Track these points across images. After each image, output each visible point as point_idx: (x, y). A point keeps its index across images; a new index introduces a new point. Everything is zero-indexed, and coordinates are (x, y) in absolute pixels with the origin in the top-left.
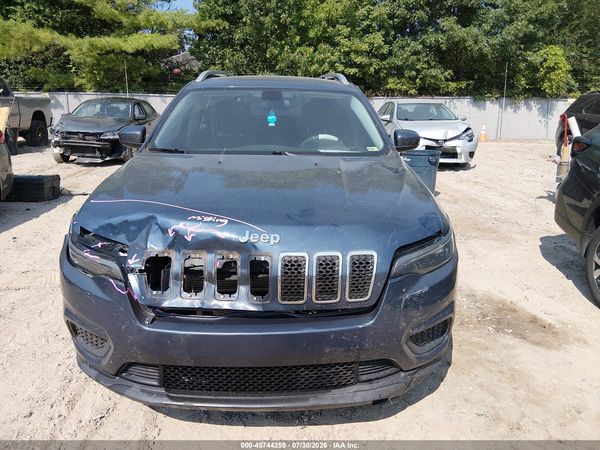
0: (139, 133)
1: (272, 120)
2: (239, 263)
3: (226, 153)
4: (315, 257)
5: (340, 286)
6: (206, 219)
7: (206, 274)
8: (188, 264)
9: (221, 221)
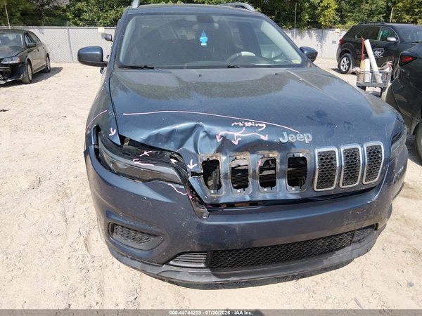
0: (98, 53)
1: (204, 40)
2: (278, 161)
3: (188, 68)
4: (342, 150)
5: (360, 172)
6: (247, 124)
7: (251, 172)
8: (234, 164)
9: (260, 125)
